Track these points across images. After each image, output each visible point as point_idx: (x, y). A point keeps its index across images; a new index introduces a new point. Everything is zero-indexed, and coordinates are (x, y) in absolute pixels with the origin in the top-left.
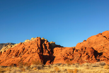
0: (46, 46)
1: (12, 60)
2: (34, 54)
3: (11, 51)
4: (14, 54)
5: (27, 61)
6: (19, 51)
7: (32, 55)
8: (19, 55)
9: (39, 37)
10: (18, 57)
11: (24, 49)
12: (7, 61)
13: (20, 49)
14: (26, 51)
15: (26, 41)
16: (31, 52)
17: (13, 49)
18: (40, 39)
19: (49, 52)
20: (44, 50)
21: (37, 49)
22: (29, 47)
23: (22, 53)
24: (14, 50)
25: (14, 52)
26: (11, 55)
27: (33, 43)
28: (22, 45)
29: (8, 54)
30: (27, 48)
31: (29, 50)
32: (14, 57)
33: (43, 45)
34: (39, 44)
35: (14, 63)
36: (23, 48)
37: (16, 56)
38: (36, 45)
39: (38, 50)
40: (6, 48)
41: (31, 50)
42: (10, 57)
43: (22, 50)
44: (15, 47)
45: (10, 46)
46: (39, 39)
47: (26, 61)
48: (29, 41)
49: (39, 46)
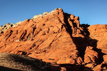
1: (16, 45)
2: (59, 35)
3: (12, 31)
4: (19, 36)
5: (47, 46)
6: (26, 31)
7: (56, 36)
8: (27, 37)
9: (60, 9)
10: (25, 41)
11: (34, 29)
12: (8, 47)
14: (38, 31)
17: (16, 29)
18: (62, 11)
22: (44, 25)
23: (32, 34)
24: (17, 31)
25: (17, 33)
26: (14, 38)
27: (50, 18)
28: (31, 23)
29: (8, 36)
30: (40, 27)
31: (46, 30)
32: (18, 40)
34: (62, 19)
36: (34, 26)
37: (22, 38)
38: (57, 21)
40: (3, 29)
41: (49, 29)
42: (12, 40)
43: (30, 30)
44: (19, 25)
45: (10, 26)
46: (60, 11)
48: (41, 15)
49: (63, 22)
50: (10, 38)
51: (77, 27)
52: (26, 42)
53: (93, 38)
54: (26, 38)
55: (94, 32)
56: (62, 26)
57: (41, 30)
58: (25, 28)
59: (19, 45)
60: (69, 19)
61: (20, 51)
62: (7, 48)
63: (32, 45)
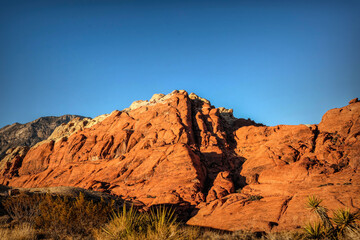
0: (209, 120)
1: (92, 168)
2: (170, 150)
3: (84, 138)
4: (97, 148)
5: (147, 171)
6: (113, 138)
7: (164, 153)
8: (115, 151)
9: (181, 91)
10: (110, 159)
11: (129, 133)
12: (76, 172)
13: (117, 130)
14: (137, 138)
15: (134, 106)
16: (155, 142)
17: (93, 133)
18: (187, 96)
19: (219, 144)
20: (202, 134)
21: (177, 132)
22: (149, 125)
23: (124, 145)
24: (96, 137)
25: (96, 142)
26: (88, 152)
27: (162, 110)
28: (123, 120)
29: (77, 147)
30: (141, 130)
31: (150, 136)
32: (97, 158)
33: (197, 117)
34: (184, 114)
35: (100, 179)
36: (129, 128)
37: (104, 154)
38: (173, 117)
39: (180, 134)
40: (67, 130)
41: (157, 136)
42: (83, 158)
43: (121, 135)
44: (100, 124)
45: (81, 123)
46: (181, 97)
47: (142, 173)
48: (144, 103)
49: (184, 122)
50: (80, 154)
51: (212, 131)
52: (111, 163)
53: (240, 154)
54: (112, 153)
55: (244, 141)
56: (181, 130)
57: (143, 136)
58: (112, 132)
59: (98, 167)
60: (199, 113)
61: (98, 182)
62: (73, 174)
63: (120, 169)
